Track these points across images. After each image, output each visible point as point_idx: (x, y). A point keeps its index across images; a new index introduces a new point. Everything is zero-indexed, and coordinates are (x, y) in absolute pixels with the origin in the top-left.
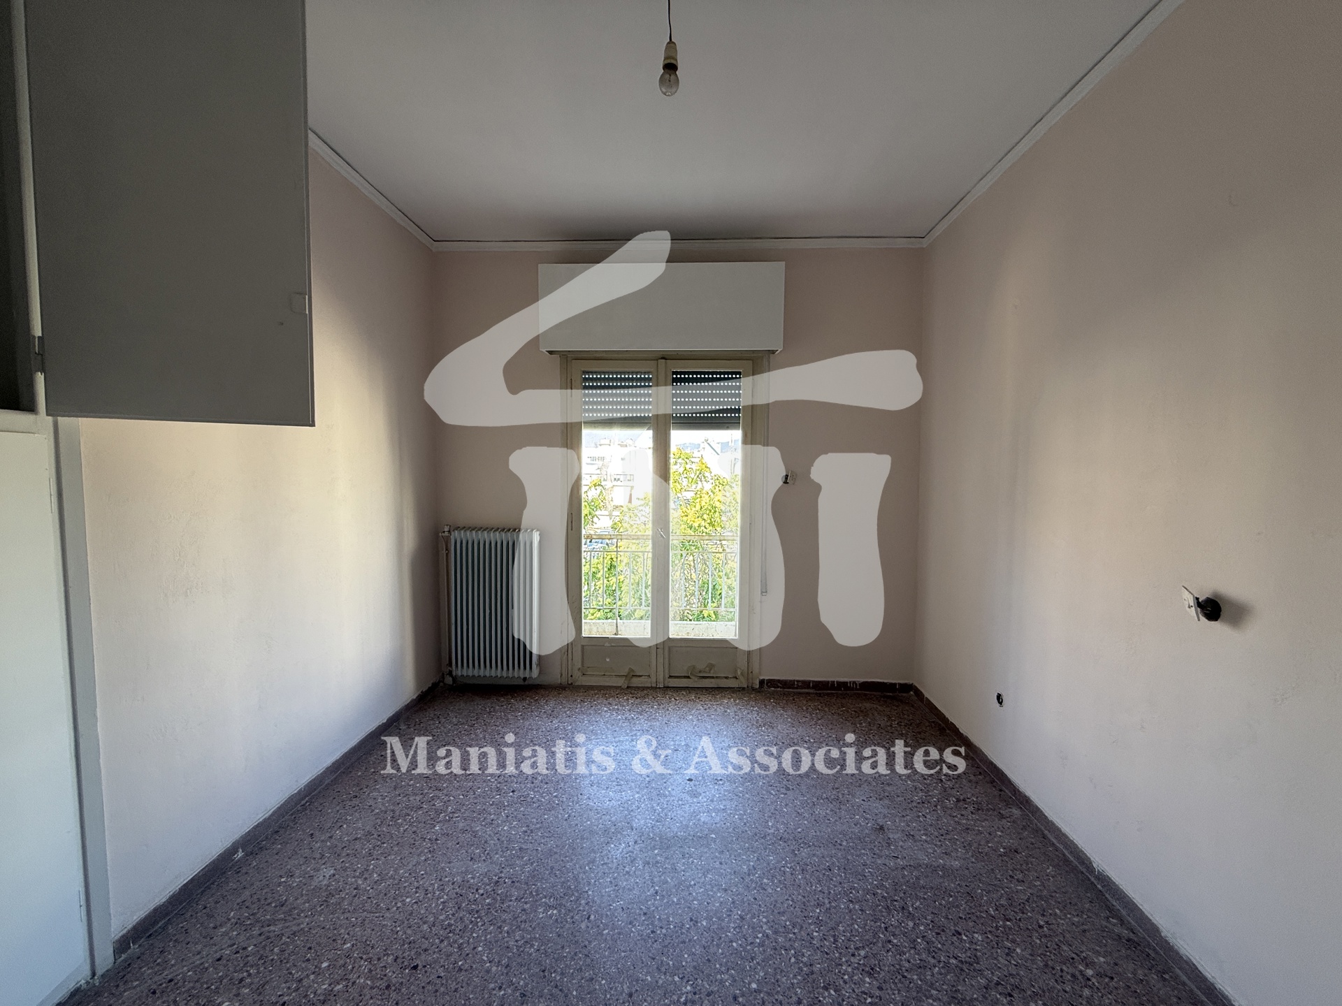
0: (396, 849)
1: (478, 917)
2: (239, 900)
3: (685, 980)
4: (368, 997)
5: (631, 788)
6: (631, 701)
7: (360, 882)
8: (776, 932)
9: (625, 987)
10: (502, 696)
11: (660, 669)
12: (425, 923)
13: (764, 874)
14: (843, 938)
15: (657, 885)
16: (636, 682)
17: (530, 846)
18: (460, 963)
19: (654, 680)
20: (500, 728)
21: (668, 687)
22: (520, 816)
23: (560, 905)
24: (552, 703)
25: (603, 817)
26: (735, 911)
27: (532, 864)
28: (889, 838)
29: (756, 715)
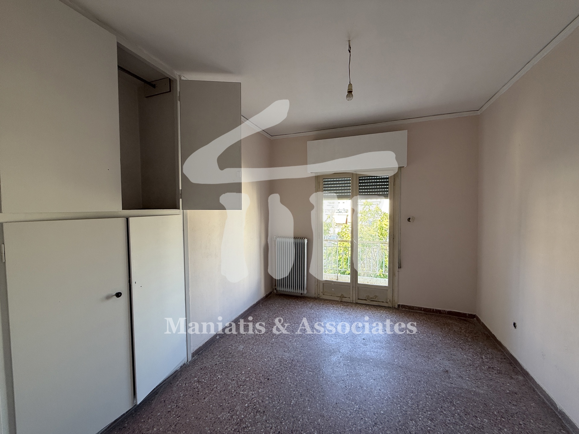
0: (261, 344)
1: (287, 369)
2: (219, 350)
3: (356, 404)
4: (256, 384)
5: (340, 338)
6: (342, 307)
7: (251, 352)
8: (393, 398)
9: (335, 401)
10: (294, 299)
11: (354, 295)
12: (271, 367)
13: (391, 377)
14: (421, 406)
15: (348, 372)
16: (344, 300)
17: (303, 351)
18: (282, 381)
19: (351, 299)
20: (293, 310)
21: (357, 303)
22: (300, 341)
23: (313, 371)
24: (311, 304)
25: (329, 346)
26: (377, 387)
27: (304, 357)
28: (450, 376)
29: (395, 319)
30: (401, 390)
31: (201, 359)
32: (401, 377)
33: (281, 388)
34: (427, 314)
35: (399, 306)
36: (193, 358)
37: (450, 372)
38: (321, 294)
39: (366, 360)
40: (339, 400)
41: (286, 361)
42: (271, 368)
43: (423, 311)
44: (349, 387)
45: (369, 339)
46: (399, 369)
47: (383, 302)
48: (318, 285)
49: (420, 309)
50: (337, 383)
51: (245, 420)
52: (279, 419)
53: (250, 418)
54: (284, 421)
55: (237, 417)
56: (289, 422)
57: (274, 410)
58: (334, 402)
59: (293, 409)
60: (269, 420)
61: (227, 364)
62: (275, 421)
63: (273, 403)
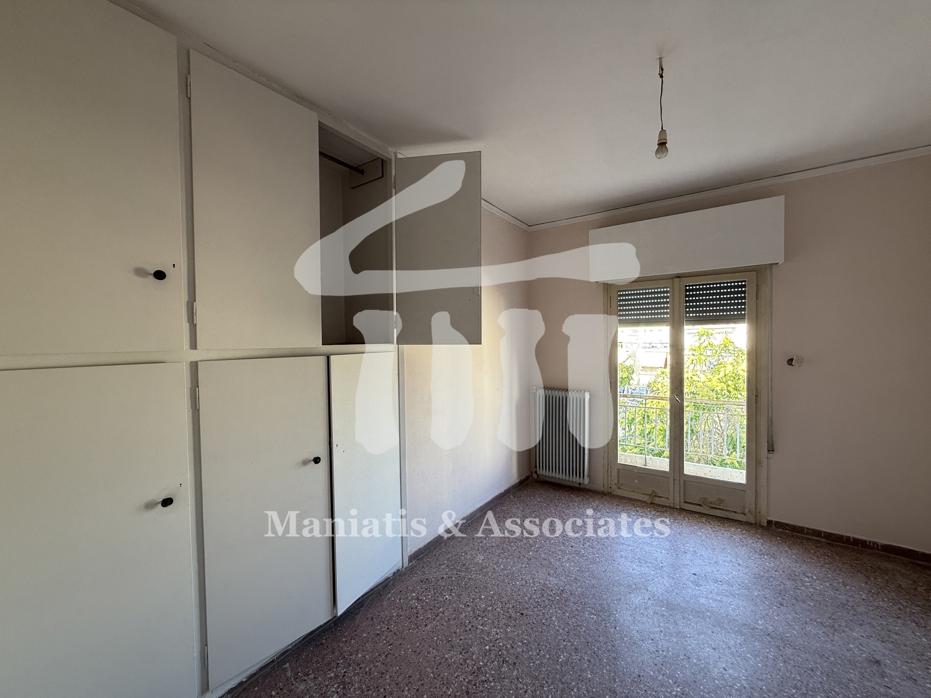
6: (653, 513)
8: (752, 688)
9: (636, 670)
11: (677, 495)
13: (748, 651)
16: (657, 500)
19: (671, 501)
21: (683, 509)
23: (599, 615)
24: (597, 502)
26: (720, 663)
28: (884, 672)
30: (770, 677)
31: (421, 566)
32: (771, 655)
33: (542, 632)
34: (832, 545)
35: (770, 522)
36: (411, 564)
37: (885, 665)
38: (614, 487)
39: (698, 612)
40: (644, 671)
41: (552, 591)
42: (526, 598)
43: (825, 537)
44: (664, 653)
45: (705, 575)
46: (767, 639)
47: (735, 512)
48: (609, 471)
49: (818, 533)
50: (641, 642)
51: (485, 670)
52: (538, 680)
53: (492, 668)
54: (546, 685)
55: (473, 662)
56: (554, 689)
57: (532, 664)
58: (634, 672)
59: (561, 669)
60: (522, 678)
61: (459, 580)
62: (532, 681)
63: (529, 653)
